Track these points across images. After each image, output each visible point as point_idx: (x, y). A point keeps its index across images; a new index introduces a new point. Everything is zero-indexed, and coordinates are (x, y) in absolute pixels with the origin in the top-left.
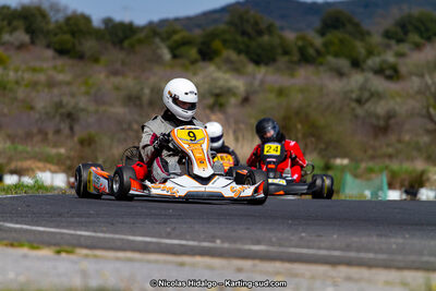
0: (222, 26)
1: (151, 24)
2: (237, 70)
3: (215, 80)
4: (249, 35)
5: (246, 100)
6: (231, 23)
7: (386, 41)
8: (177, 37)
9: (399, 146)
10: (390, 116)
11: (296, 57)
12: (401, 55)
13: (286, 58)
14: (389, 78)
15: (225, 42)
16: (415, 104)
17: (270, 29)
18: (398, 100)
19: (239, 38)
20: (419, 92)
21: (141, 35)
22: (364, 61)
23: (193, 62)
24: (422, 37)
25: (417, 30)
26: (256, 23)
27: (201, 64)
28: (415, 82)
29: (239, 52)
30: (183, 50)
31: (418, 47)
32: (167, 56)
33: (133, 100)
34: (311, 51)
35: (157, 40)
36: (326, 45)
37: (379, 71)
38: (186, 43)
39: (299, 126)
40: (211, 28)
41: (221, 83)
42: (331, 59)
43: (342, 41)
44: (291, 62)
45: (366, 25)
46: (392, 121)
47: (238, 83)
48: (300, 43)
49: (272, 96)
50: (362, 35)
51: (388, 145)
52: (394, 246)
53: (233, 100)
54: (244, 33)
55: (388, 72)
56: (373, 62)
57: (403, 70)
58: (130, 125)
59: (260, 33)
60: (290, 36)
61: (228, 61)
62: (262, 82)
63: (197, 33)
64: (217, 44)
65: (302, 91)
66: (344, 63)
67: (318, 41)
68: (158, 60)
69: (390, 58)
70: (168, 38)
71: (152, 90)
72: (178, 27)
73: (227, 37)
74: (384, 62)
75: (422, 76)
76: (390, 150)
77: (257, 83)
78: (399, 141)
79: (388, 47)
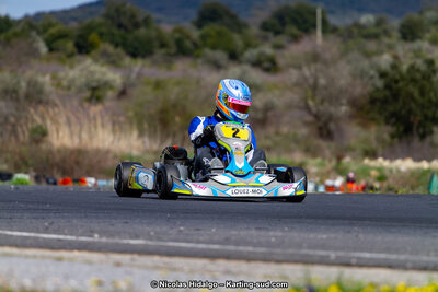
0: (98, 19)
1: (27, 17)
2: (114, 63)
3: (92, 73)
4: (126, 29)
5: (123, 93)
6: (107, 16)
7: (264, 33)
8: (52, 31)
9: (277, 139)
10: (268, 108)
11: (173, 50)
12: (278, 47)
13: (163, 51)
14: (267, 70)
15: (101, 35)
16: (292, 96)
17: (147, 22)
18: (277, 92)
19: (115, 31)
20: (297, 84)
21: (18, 29)
22: (242, 54)
23: (70, 55)
24: (299, 29)
25: (295, 22)
26: (133, 16)
27: (78, 57)
28: (294, 75)
29: (117, 45)
30: (60, 43)
31: (295, 39)
32: (43, 49)
33: (10, 93)
34: (188, 44)
35: (34, 33)
36: (203, 37)
37: (257, 64)
38: (62, 36)
39: (178, 119)
40: (88, 21)
41: (97, 76)
42: (208, 52)
43: (219, 34)
44: (169, 55)
45: (243, 18)
46: (270, 114)
47: (115, 77)
48: (177, 35)
49: (149, 89)
50: (239, 27)
51: (267, 137)
52: (273, 239)
53: (110, 94)
54: (120, 26)
55: (266, 65)
56: (251, 54)
57: (281, 62)
58: (6, 119)
59: (137, 26)
60: (167, 28)
61: (105, 54)
62: (139, 75)
63: (74, 25)
64: (93, 37)
65: (178, 83)
66: (220, 55)
67: (195, 34)
68: (34, 53)
69: (268, 50)
70: (45, 30)
71: (29, 83)
72: (54, 20)
73: (104, 29)
74: (261, 54)
75: (299, 68)
76: (269, 143)
77: (134, 76)
78: (277, 133)
79: (265, 39)
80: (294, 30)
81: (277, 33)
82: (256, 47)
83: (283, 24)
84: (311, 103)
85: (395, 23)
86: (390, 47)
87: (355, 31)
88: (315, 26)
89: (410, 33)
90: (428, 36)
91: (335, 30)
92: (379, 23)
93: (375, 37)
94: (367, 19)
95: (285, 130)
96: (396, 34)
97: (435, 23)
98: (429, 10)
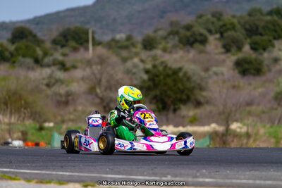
80: (73, 43)
81: (63, 46)
82: (52, 55)
83: (67, 41)
84: (98, 91)
85: (138, 38)
86: (137, 54)
87: (113, 44)
88: (87, 41)
89: (149, 44)
90: (161, 46)
91: (99, 44)
92: (129, 38)
93: (126, 47)
94: (120, 36)
95: (80, 108)
96: (140, 46)
97: (165, 38)
98: (160, 29)
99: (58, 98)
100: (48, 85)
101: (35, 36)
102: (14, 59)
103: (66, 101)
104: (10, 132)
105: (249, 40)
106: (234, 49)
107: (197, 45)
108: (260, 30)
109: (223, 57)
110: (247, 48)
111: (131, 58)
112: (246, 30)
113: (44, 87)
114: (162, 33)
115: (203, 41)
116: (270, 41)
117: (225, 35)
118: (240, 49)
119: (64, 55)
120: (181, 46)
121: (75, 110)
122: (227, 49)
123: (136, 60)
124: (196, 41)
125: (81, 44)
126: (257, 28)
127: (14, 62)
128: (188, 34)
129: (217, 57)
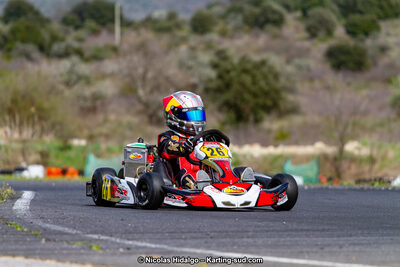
80: (91, 24)
81: (77, 27)
82: (63, 40)
83: (83, 19)
84: (141, 92)
85: (185, 16)
86: (184, 40)
88: (112, 20)
89: (200, 26)
90: (217, 28)
91: (130, 24)
92: (172, 16)
93: (168, 30)
94: (160, 14)
95: (112, 117)
96: (187, 28)
97: (224, 17)
98: (217, 4)
99: (82, 102)
100: (68, 84)
101: (37, 13)
102: (9, 46)
103: (92, 106)
104: (24, 152)
105: (343, 21)
106: (322, 34)
107: (269, 28)
108: (360, 6)
109: (307, 44)
110: (340, 32)
111: (177, 45)
112: (340, 6)
113: (61, 87)
114: (218, 10)
115: (279, 22)
116: (374, 22)
117: (310, 12)
118: (330, 33)
119: (80, 40)
120: (247, 28)
121: (106, 121)
122: (312, 33)
123: (183, 48)
124: (267, 21)
125: (103, 24)
126: (355, 4)
127: (9, 50)
128: (257, 11)
129: (299, 44)
